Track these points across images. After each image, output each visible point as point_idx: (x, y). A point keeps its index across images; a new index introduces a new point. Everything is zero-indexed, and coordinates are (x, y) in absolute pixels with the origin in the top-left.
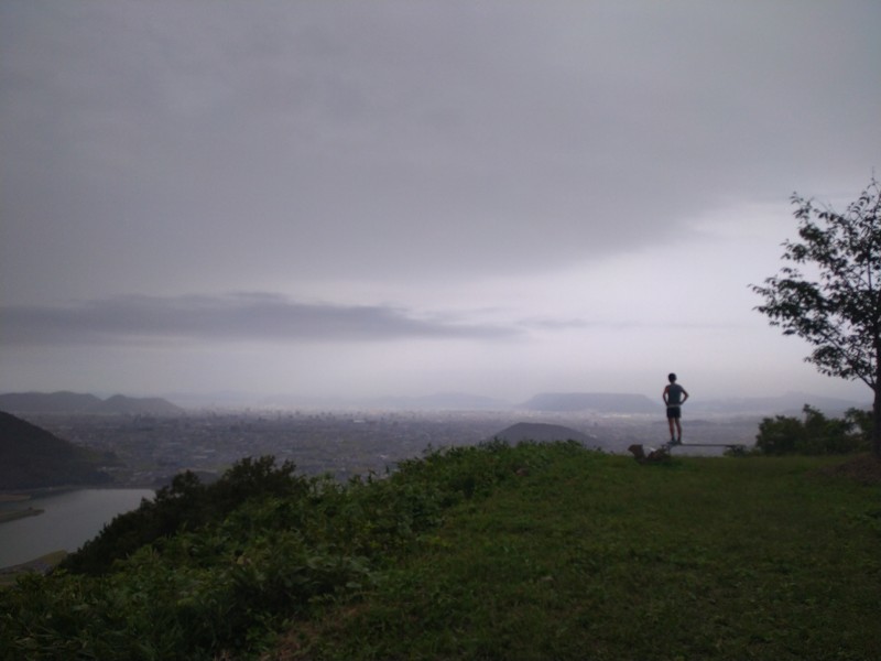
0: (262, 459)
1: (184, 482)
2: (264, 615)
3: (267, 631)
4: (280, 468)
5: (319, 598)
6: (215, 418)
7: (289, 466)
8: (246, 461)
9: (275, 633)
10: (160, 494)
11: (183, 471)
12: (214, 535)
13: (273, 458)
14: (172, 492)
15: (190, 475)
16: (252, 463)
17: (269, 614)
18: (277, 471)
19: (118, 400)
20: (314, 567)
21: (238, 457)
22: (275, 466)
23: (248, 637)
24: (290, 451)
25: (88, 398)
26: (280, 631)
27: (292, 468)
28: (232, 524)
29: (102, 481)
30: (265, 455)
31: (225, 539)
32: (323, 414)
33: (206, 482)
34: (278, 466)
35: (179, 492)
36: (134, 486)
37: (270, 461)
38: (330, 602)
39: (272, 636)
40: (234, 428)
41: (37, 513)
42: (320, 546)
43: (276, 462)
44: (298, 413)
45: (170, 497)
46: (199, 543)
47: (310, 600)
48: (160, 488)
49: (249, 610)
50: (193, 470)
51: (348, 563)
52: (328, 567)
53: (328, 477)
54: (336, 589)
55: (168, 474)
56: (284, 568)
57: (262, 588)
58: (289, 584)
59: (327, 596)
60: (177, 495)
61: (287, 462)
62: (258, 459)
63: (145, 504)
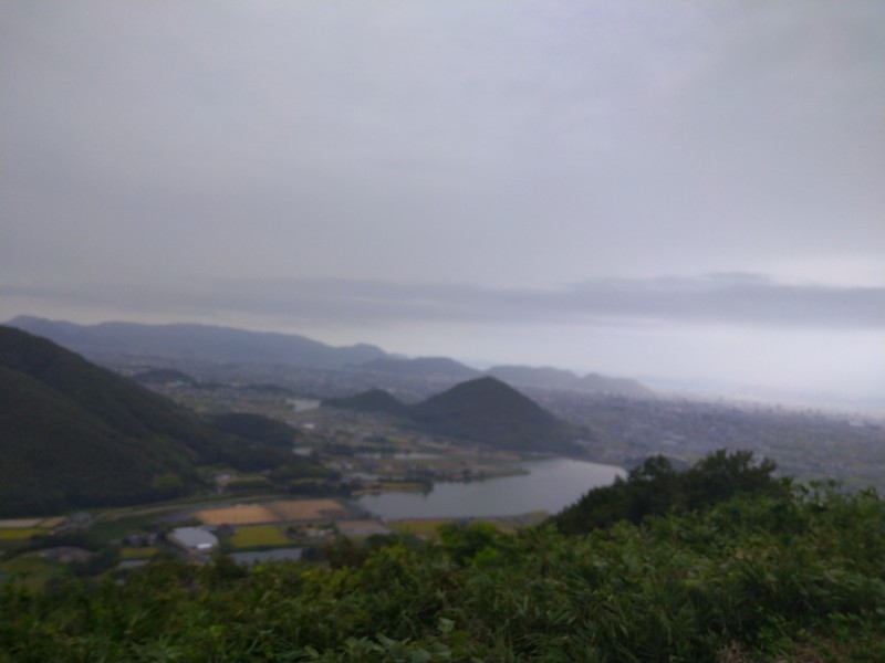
0: (739, 453)
1: (656, 465)
2: (777, 617)
3: (781, 636)
4: (758, 465)
5: (842, 616)
6: (686, 405)
7: (769, 465)
8: (721, 453)
9: (790, 640)
10: (633, 474)
11: (655, 454)
12: (702, 523)
13: (751, 453)
14: (644, 474)
15: (661, 460)
16: (727, 456)
17: (782, 618)
18: (755, 468)
19: (593, 378)
20: (834, 581)
21: (713, 448)
22: (753, 462)
23: (760, 636)
24: (767, 449)
25: (567, 375)
26: (795, 639)
27: (773, 467)
28: (721, 516)
29: (579, 453)
30: (742, 449)
31: (714, 529)
32: (810, 411)
33: (678, 469)
34: (757, 462)
35: (651, 474)
36: (606, 462)
37: (745, 457)
38: (855, 625)
39: (786, 641)
40: (706, 417)
41: (525, 473)
42: (834, 560)
43: (754, 457)
44: (778, 407)
45: (642, 478)
46: (687, 528)
47: (830, 616)
48: (632, 467)
49: (761, 608)
50: (665, 454)
51: (877, 586)
52: (852, 585)
53: (832, 483)
54: (863, 611)
55: (638, 455)
56: (798, 573)
57: (774, 588)
58: (804, 592)
59: (853, 617)
60: (649, 478)
61: (767, 461)
62: (734, 453)
63: (619, 482)
